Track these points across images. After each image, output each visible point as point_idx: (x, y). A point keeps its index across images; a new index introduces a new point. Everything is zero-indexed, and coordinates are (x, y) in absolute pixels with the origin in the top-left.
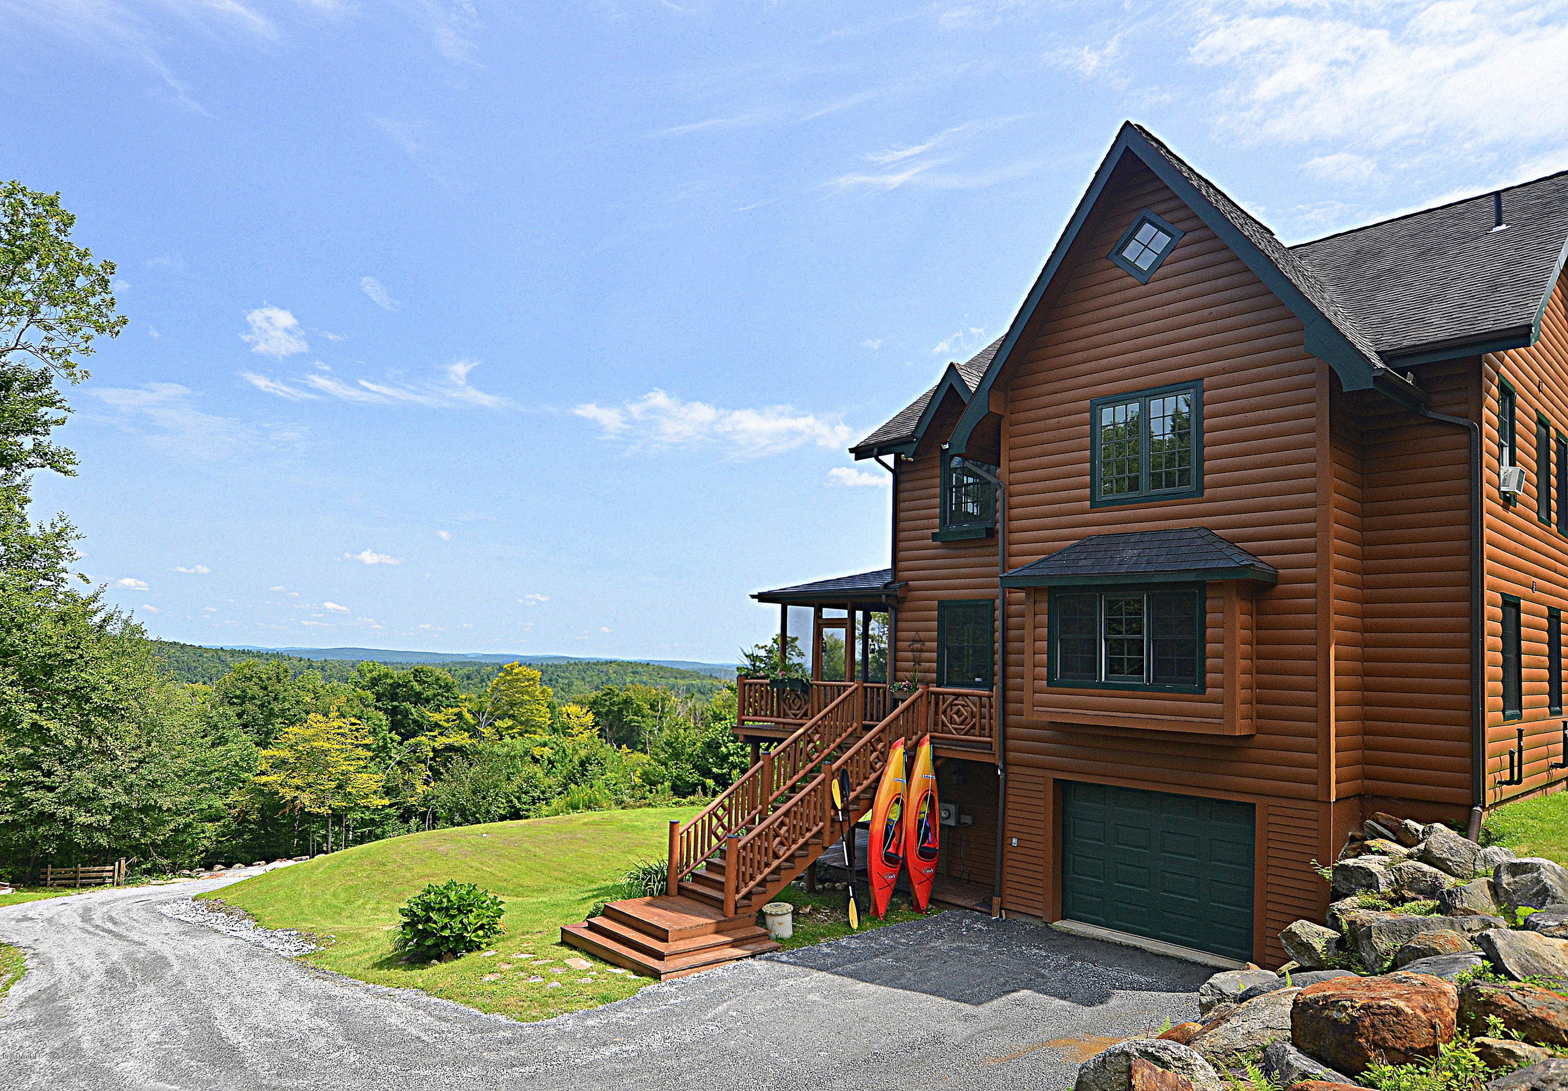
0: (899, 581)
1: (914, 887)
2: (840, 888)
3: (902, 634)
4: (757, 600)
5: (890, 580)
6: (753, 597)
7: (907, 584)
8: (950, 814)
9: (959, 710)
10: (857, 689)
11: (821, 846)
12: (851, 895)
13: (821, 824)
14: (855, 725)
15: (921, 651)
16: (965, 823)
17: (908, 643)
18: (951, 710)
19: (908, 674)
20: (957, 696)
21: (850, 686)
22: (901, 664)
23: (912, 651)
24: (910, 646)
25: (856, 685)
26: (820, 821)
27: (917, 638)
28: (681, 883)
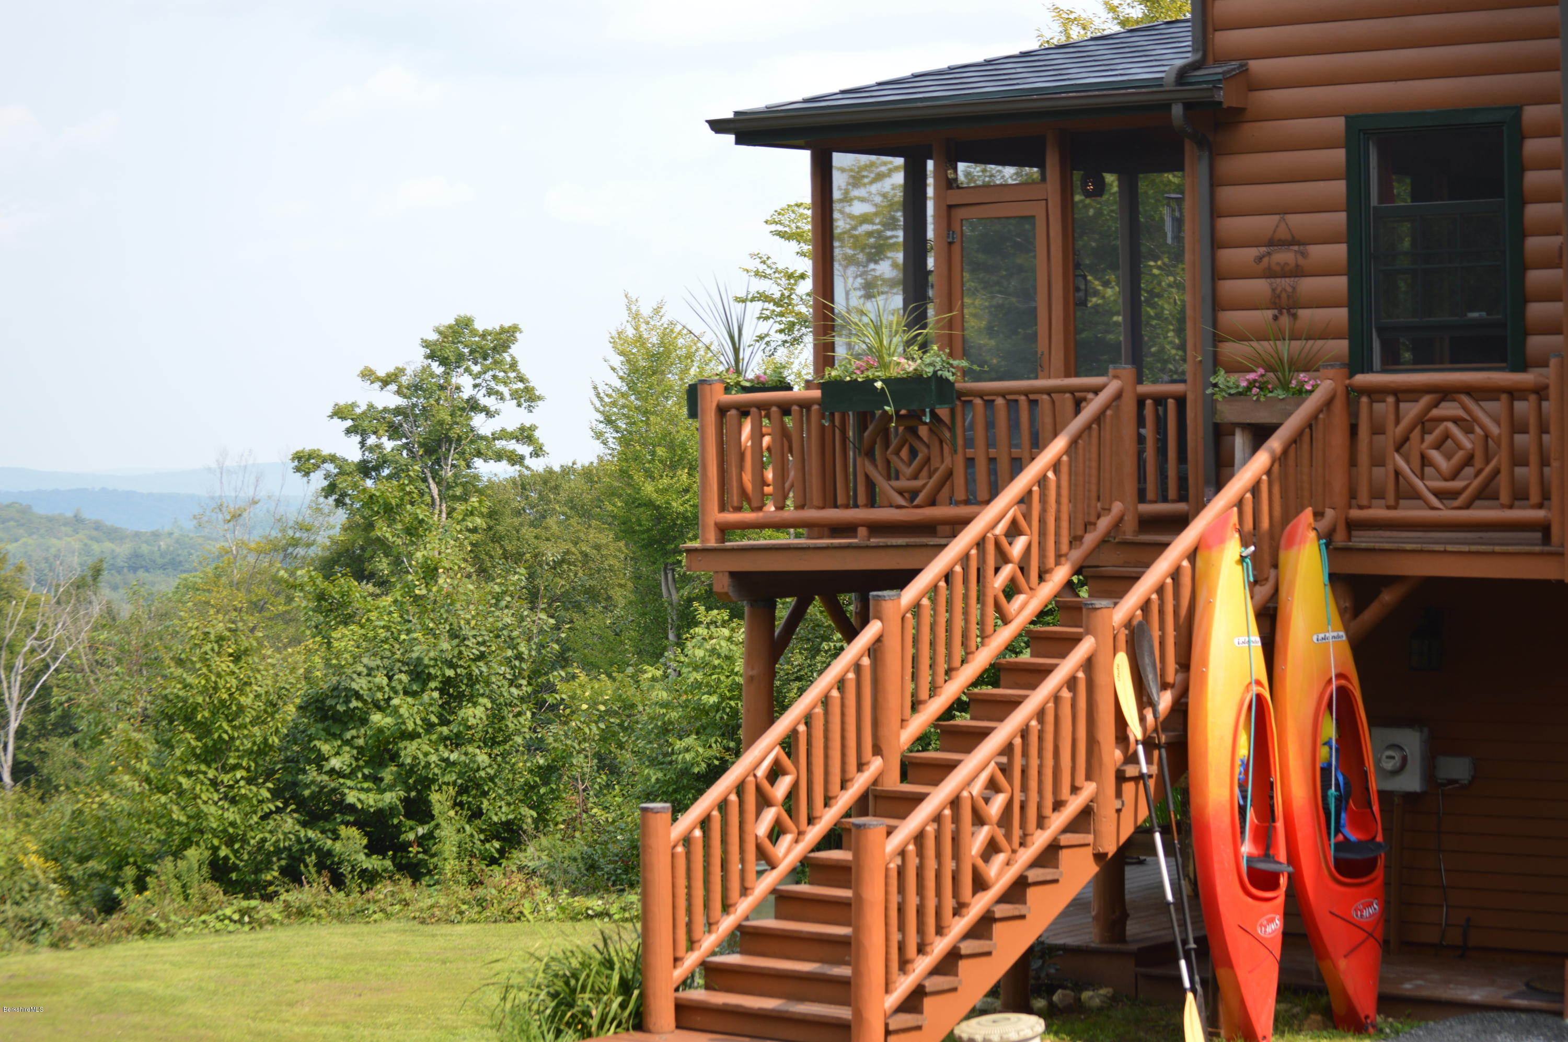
0: (1218, 61)
1: (1335, 966)
2: (1097, 1002)
3: (1229, 226)
4: (732, 138)
5: (1190, 58)
6: (718, 126)
7: (1244, 71)
8: (1404, 760)
9: (1447, 436)
10: (1118, 396)
11: (1089, 851)
12: (1187, 984)
13: (1089, 789)
14: (1117, 507)
15: (1298, 272)
16: (1452, 782)
17: (1253, 252)
18: (1423, 440)
19: (1264, 347)
20: (1445, 393)
21: (1096, 391)
22: (1230, 318)
23: (1269, 274)
24: (1259, 259)
25: (1113, 386)
26: (1089, 778)
27: (1283, 233)
28: (682, 994)
